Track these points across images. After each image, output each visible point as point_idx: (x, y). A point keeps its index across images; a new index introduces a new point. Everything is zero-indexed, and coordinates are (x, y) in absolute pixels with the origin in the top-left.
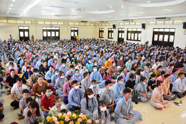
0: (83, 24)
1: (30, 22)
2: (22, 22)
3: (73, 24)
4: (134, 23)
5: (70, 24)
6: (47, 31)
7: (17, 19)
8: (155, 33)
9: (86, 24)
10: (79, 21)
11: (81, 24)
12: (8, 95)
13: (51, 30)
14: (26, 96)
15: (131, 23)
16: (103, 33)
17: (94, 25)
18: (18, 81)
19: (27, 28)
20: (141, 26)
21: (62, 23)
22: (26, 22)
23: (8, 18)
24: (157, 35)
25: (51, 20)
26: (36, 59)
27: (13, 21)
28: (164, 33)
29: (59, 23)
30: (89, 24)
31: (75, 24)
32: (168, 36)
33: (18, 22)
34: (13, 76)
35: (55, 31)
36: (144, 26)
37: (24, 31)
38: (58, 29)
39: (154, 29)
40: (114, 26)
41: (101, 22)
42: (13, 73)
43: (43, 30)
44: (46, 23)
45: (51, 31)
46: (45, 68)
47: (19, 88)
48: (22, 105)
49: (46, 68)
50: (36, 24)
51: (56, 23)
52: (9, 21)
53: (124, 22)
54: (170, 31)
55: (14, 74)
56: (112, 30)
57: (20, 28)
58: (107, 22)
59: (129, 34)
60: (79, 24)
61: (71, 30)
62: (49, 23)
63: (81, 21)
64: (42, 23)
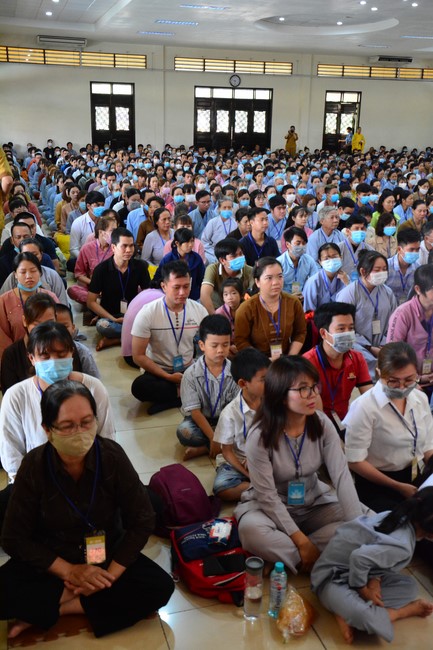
0: (390, 73)
1: (138, 63)
2: (106, 61)
3: (336, 71)
5: (324, 71)
6: (213, 105)
7: (81, 43)
9: (403, 73)
10: (368, 58)
11: (377, 72)
12: (99, 350)
13: (233, 100)
14: (219, 349)
18: (172, 276)
19: (126, 90)
21: (284, 69)
22: (123, 62)
23: (47, 41)
25: (234, 54)
26: (197, 210)
27: (68, 58)
29: (271, 69)
30: (418, 74)
31: (350, 71)
33: (89, 59)
34: (123, 266)
35: (251, 106)
37: (112, 101)
38: (263, 95)
42: (125, 246)
43: (201, 103)
44: (213, 66)
45: (232, 106)
46: (257, 246)
47: (172, 314)
48: (195, 395)
49: (261, 243)
50: (165, 71)
51: (257, 68)
52: (53, 57)
57: (98, 89)
60: (365, 72)
61: (326, 103)
62: (226, 67)
63: (382, 58)
64: (195, 65)
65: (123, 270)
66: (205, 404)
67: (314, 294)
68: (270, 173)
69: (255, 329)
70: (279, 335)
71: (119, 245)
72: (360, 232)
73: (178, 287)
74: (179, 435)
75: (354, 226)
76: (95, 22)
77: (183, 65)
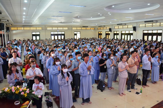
0: (85, 29)
1: (40, 29)
2: (35, 29)
3: (76, 29)
4: (126, 26)
5: (73, 29)
6: (54, 35)
7: (30, 26)
8: (144, 34)
9: (87, 29)
10: (81, 26)
11: (83, 29)
15: (124, 27)
16: (101, 35)
17: (94, 29)
19: (38, 33)
20: (132, 29)
21: (67, 28)
22: (38, 29)
23: (24, 26)
24: (147, 36)
25: (58, 27)
27: (28, 28)
28: (152, 34)
29: (64, 29)
30: (90, 29)
31: (78, 29)
32: (156, 36)
33: (32, 28)
35: (61, 35)
36: (135, 29)
37: (36, 35)
38: (63, 33)
39: (144, 30)
40: (110, 30)
41: (100, 26)
43: (52, 35)
44: (54, 29)
45: (57, 35)
50: (45, 30)
51: (62, 29)
52: (25, 28)
53: (118, 25)
54: (158, 32)
56: (109, 32)
57: (33, 33)
58: (105, 26)
59: (123, 36)
60: (81, 29)
62: (56, 29)
63: (83, 26)
64: (51, 29)
76: (32, 23)
77: (48, 29)
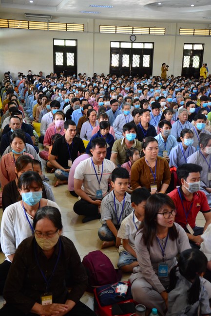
1: (80, 28)
2: (62, 27)
3: (190, 32)
5: (183, 32)
6: (121, 52)
7: (50, 18)
10: (208, 24)
12: (56, 186)
13: (132, 49)
14: (123, 186)
18: (97, 147)
19: (72, 43)
21: (161, 31)
22: (71, 28)
23: (29, 17)
25: (133, 23)
26: (111, 110)
29: (154, 31)
31: (198, 32)
33: (53, 26)
34: (70, 140)
35: (141, 52)
37: (65, 50)
38: (149, 46)
42: (72, 130)
43: (114, 51)
44: (121, 30)
45: (131, 52)
46: (144, 130)
47: (96, 166)
48: (108, 212)
49: (146, 129)
50: (94, 33)
51: (145, 31)
55: (73, 132)
57: (58, 43)
60: (207, 32)
61: (184, 50)
62: (128, 30)
64: (111, 30)
65: (70, 143)
66: (114, 217)
67: (176, 157)
68: (151, 90)
69: (142, 176)
70: (156, 180)
71: (68, 130)
72: (201, 124)
73: (100, 153)
74: (99, 234)
75: (198, 120)
76: (57, 6)
77: (104, 29)
